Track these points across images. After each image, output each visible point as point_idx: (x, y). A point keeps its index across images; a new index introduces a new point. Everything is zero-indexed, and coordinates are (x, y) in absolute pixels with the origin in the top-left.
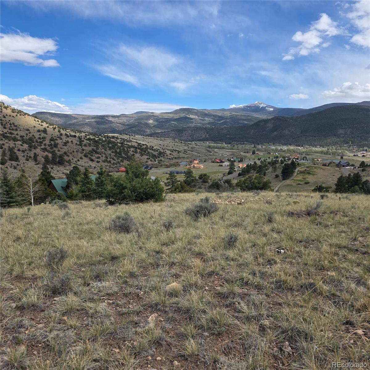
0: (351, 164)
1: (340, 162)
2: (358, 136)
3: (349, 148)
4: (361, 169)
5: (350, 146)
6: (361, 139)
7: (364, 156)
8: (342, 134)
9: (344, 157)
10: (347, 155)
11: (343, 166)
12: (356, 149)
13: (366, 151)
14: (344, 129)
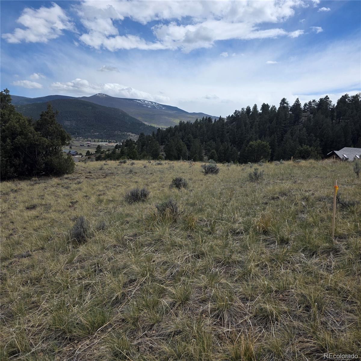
0: (79, 153)
1: (70, 151)
2: (82, 128)
3: (75, 139)
4: (87, 157)
5: (77, 137)
6: (85, 130)
7: (88, 146)
8: (68, 125)
9: (72, 147)
10: (75, 145)
11: (73, 155)
12: (82, 140)
13: (90, 141)
14: (70, 120)
